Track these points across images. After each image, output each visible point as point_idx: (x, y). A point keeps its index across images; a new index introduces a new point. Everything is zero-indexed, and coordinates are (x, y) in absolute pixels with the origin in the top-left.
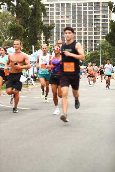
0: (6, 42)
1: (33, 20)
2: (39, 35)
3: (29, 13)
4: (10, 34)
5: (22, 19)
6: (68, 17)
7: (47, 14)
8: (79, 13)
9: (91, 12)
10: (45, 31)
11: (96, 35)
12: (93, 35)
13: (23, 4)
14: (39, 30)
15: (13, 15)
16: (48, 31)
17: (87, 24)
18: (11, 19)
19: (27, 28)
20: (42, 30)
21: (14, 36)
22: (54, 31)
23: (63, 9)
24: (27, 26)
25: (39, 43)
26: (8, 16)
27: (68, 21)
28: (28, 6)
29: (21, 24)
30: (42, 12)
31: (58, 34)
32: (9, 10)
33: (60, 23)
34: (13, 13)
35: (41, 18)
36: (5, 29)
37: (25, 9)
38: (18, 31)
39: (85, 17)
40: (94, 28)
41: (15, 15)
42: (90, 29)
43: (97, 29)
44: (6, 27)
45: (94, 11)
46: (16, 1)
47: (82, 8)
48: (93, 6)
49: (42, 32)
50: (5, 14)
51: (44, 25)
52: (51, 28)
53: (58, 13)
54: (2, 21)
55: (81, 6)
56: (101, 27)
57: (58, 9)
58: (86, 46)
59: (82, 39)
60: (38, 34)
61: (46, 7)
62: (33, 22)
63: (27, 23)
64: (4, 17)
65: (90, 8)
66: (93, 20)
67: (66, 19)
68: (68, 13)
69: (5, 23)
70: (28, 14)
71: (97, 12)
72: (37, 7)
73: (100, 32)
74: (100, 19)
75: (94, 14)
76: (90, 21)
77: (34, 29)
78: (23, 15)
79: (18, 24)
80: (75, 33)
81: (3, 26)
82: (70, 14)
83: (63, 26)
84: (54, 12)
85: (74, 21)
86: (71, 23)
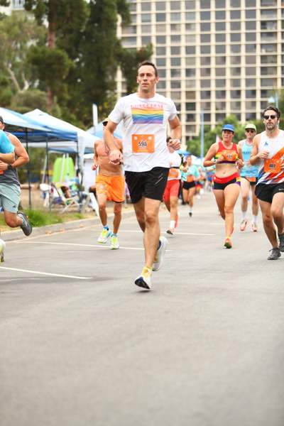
0: (21, 96)
1: (94, 35)
2: (110, 77)
3: (83, 16)
4: (30, 75)
5: (64, 32)
6: (188, 26)
7: (132, 19)
8: (220, 15)
9: (251, 14)
10: (128, 65)
11: (266, 74)
12: (258, 75)
14: (109, 63)
15: (40, 23)
16: (135, 65)
17: (240, 45)
18: (33, 32)
19: (78, 57)
20: (118, 64)
21: (42, 79)
24: (78, 51)
25: (110, 98)
26: (26, 25)
27: (189, 38)
29: (60, 47)
30: (119, 13)
31: (161, 73)
32: (28, 7)
33: (169, 44)
34: (39, 17)
35: (115, 28)
36: (18, 60)
37: (72, 7)
38: (54, 66)
39: (236, 26)
40: (262, 56)
41: (46, 23)
42: (251, 60)
43: (270, 59)
44: (21, 56)
45: (261, 10)
47: (228, 2)
49: (119, 67)
50: (18, 20)
51: (125, 49)
52: (143, 57)
53: (161, 17)
54: (10, 40)
56: (279, 52)
58: (239, 104)
59: (228, 87)
60: (108, 73)
62: (94, 40)
63: (77, 43)
64: (16, 29)
65: (250, 2)
66: (258, 36)
67: (183, 32)
68: (190, 15)
69: (19, 45)
70: (80, 18)
71: (267, 14)
73: (276, 68)
74: (276, 33)
75: (259, 18)
76: (251, 37)
77: (98, 59)
78: (67, 23)
79: (54, 46)
80: (208, 71)
81: (13, 53)
82: (194, 18)
83: (175, 50)
84: (150, 14)
85: (205, 38)
86: (198, 43)
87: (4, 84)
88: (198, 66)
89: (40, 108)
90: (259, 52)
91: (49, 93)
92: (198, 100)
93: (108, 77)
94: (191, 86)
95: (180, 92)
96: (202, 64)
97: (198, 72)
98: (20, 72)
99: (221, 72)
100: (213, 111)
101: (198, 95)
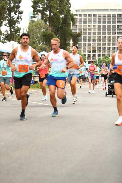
0: (39, 47)
1: (63, 28)
2: (68, 42)
3: (60, 22)
4: (42, 40)
5: (54, 27)
6: (94, 26)
7: (76, 23)
8: (104, 23)
9: (114, 23)
10: (74, 38)
13: (55, 14)
14: (68, 37)
15: (46, 24)
16: (76, 38)
17: (111, 32)
18: (44, 27)
19: (58, 35)
21: (46, 41)
22: (81, 38)
23: (90, 19)
24: (58, 33)
26: (41, 24)
27: (94, 30)
28: (59, 16)
29: (52, 31)
30: (71, 21)
31: (85, 41)
32: (42, 19)
33: (87, 31)
34: (46, 22)
35: (70, 26)
36: (39, 35)
37: (56, 19)
38: (50, 38)
39: (109, 26)
40: (117, 36)
41: (48, 24)
42: (114, 37)
44: (40, 34)
45: (117, 22)
46: (48, 12)
47: (107, 19)
48: (117, 17)
49: (71, 38)
50: (39, 22)
51: (73, 33)
52: (79, 35)
53: (85, 23)
54: (36, 29)
55: (106, 16)
57: (85, 19)
58: (110, 51)
59: (106, 46)
60: (67, 40)
61: (75, 17)
62: (63, 30)
63: (58, 30)
64: (38, 25)
65: (114, 19)
66: (116, 30)
67: (92, 27)
68: (95, 22)
69: (39, 31)
70: (59, 22)
71: (119, 23)
72: (67, 17)
75: (117, 24)
76: (114, 30)
77: (64, 35)
78: (55, 24)
79: (50, 31)
80: (100, 40)
81: (37, 33)
82: (96, 23)
83: (90, 33)
84: (82, 22)
85: (99, 30)
86: (97, 31)
87: (34, 43)
88: (97, 39)
89: (45, 51)
90: (116, 35)
91: (48, 46)
92: (96, 49)
93: (67, 41)
94: (94, 45)
95: (91, 47)
96: (98, 38)
97: (97, 41)
98: (39, 40)
99: (104, 41)
100: (101, 53)
101: (96, 48)
